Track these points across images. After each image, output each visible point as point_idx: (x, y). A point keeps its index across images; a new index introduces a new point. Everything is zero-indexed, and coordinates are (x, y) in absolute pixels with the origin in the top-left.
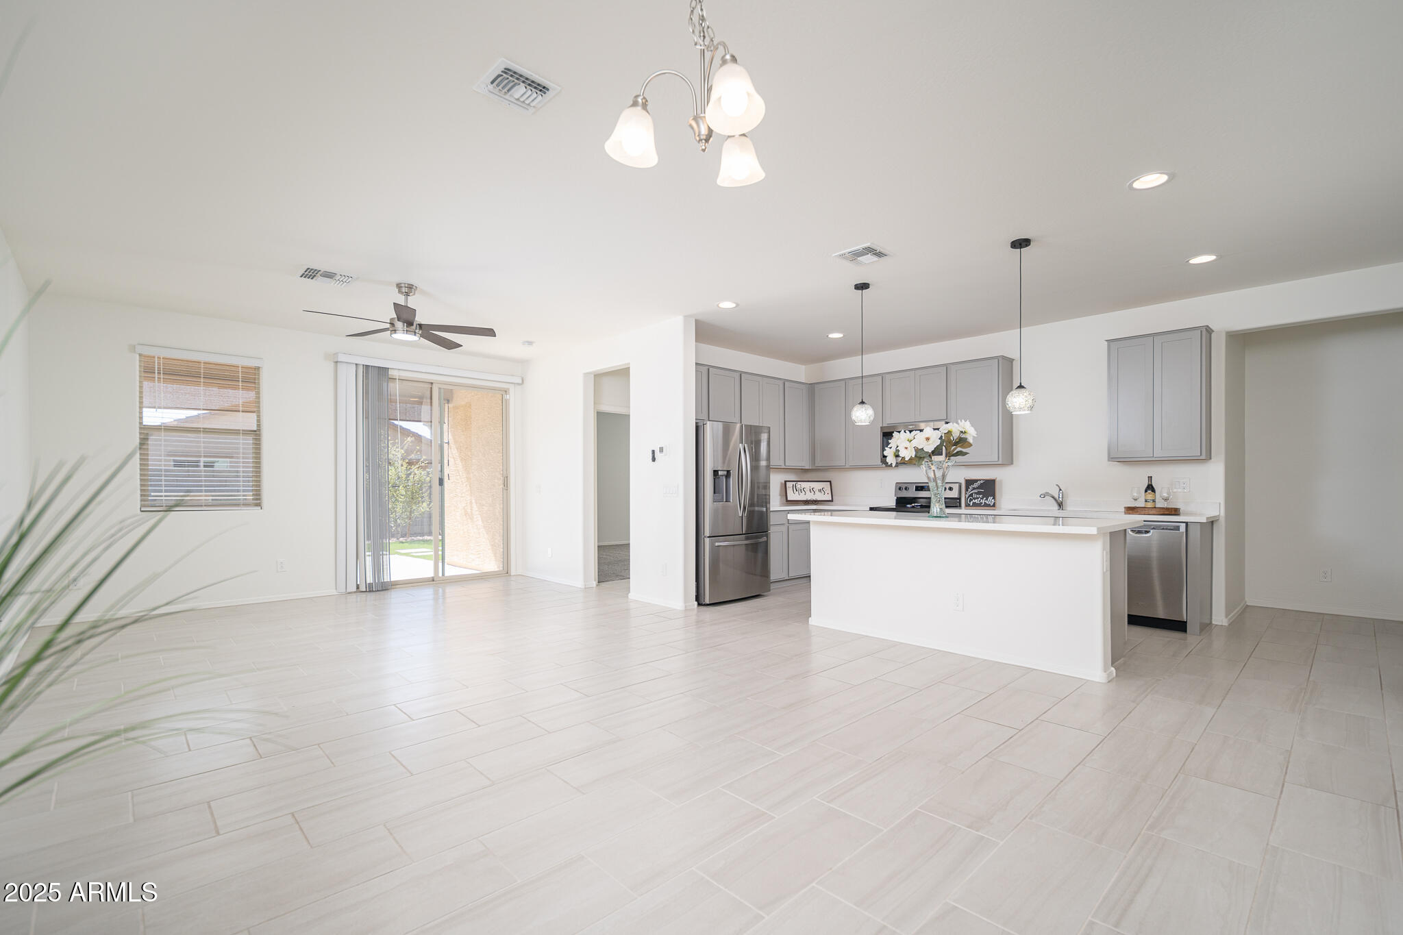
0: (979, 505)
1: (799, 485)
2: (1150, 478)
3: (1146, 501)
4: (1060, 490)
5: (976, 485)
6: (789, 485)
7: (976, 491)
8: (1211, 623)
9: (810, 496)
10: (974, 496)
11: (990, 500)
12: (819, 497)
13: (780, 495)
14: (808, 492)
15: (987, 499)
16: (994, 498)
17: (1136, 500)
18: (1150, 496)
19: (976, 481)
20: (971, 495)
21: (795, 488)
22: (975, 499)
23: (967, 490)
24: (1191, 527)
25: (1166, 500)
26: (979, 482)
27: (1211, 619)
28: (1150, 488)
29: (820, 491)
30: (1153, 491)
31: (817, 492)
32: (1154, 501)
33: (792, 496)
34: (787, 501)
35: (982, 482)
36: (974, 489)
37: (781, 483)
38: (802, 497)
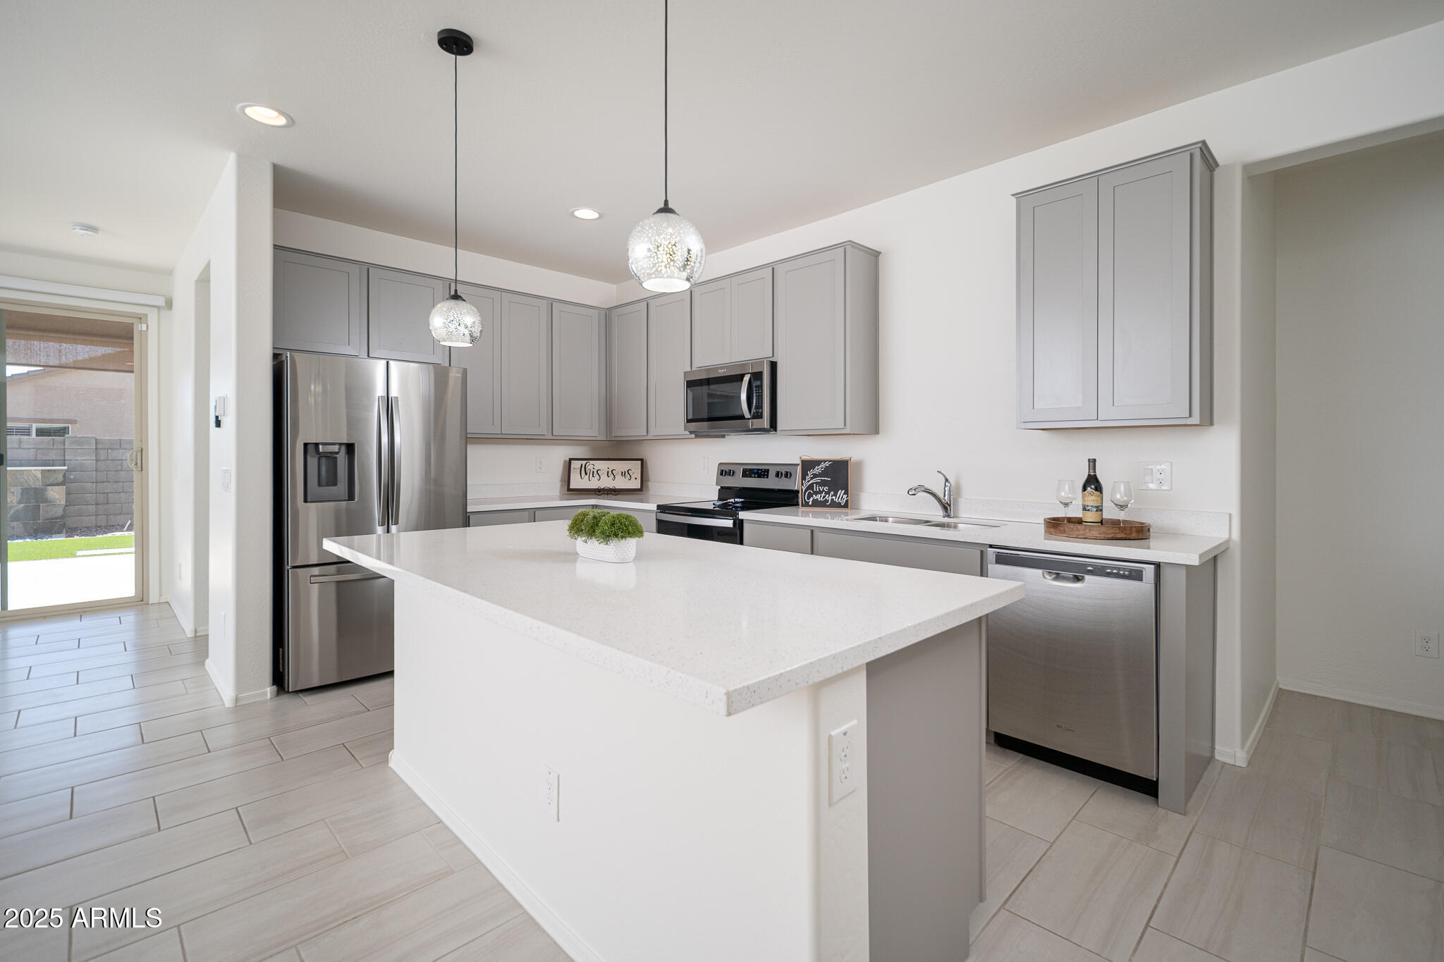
0: (822, 504)
1: (592, 466)
2: (1093, 463)
3: (1084, 509)
4: (947, 480)
5: (817, 470)
6: (576, 465)
7: (818, 480)
8: (1212, 757)
9: (606, 483)
10: (816, 488)
11: (841, 496)
12: (621, 483)
13: (561, 481)
14: (604, 477)
15: (835, 495)
16: (846, 493)
17: (1066, 505)
18: (1092, 499)
19: (818, 462)
20: (811, 487)
21: (584, 471)
22: (816, 493)
23: (804, 478)
24: (1165, 572)
25: (1122, 507)
26: (823, 465)
27: (1213, 748)
28: (1093, 482)
29: (623, 474)
30: (1099, 488)
31: (619, 477)
32: (1099, 509)
33: (577, 482)
34: (569, 490)
35: (827, 464)
36: (815, 476)
37: (565, 461)
38: (594, 484)
